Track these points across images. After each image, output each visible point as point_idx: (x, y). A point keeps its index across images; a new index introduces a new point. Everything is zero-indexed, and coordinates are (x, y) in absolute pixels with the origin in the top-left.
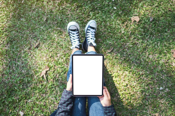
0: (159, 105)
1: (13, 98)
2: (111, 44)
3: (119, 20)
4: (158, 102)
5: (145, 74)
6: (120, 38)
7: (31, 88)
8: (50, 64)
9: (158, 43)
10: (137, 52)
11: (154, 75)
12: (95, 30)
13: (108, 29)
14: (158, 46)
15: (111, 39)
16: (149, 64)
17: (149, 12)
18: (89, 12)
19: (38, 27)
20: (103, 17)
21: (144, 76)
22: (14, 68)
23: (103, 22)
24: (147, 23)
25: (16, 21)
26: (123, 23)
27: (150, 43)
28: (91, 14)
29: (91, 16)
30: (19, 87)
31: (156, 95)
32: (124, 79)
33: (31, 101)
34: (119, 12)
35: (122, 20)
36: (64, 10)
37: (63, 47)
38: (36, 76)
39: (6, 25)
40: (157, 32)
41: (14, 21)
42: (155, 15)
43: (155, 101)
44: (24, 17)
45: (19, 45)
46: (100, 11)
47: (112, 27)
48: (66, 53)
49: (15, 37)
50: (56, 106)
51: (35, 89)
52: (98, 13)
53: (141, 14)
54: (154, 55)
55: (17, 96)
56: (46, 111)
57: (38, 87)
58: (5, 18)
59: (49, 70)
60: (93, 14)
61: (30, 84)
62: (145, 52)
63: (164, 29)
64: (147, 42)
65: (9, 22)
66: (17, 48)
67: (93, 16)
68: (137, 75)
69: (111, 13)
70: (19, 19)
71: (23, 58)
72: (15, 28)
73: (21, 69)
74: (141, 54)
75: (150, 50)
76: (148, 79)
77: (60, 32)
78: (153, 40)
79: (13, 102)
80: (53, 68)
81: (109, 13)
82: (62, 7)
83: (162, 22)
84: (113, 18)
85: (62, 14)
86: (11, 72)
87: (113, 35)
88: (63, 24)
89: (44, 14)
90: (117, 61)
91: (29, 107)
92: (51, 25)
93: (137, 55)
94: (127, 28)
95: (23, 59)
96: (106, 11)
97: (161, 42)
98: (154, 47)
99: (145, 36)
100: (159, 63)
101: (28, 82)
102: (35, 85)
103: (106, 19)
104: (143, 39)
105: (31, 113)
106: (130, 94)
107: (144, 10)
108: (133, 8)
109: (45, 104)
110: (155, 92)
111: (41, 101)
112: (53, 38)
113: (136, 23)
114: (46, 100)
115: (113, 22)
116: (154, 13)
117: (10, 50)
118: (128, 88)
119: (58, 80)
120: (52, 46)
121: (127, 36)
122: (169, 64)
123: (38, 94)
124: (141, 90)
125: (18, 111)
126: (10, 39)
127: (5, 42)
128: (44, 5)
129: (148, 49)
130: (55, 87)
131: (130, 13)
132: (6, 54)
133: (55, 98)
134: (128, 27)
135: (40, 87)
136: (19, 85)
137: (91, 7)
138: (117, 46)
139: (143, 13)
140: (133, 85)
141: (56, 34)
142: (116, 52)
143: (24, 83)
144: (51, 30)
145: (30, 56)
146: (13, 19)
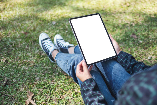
8: (32, 90)
59: (34, 95)
92: (13, 63)
112: (22, 69)
120: (25, 76)
141: (23, 66)
144: (16, 66)
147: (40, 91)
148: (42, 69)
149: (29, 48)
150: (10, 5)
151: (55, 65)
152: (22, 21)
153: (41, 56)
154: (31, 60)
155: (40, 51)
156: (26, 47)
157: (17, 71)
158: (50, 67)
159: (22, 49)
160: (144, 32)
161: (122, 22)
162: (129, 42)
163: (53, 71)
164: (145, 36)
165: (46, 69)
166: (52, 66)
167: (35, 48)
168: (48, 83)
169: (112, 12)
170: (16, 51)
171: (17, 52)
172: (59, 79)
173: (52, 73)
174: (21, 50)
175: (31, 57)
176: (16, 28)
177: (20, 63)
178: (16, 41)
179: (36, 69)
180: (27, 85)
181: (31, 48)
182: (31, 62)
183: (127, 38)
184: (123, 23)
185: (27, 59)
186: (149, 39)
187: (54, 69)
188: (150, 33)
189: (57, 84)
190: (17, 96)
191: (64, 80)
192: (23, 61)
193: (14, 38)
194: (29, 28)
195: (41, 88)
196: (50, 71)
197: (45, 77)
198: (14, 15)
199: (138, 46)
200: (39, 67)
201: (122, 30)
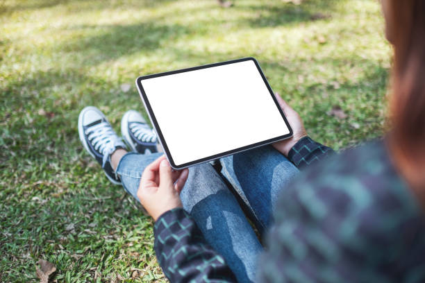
59: (58, 272)
112: (31, 205)
144: (16, 196)
147: (74, 260)
148: (85, 202)
149: (56, 151)
150: (16, 49)
151: (121, 190)
152: (43, 86)
153: (87, 170)
154: (57, 182)
155: (84, 156)
156: (48, 148)
157: (15, 210)
158: (108, 196)
159: (37, 153)
160: (364, 101)
161: (306, 81)
162: (325, 128)
163: (115, 205)
164: (367, 111)
165: (98, 202)
166: (114, 194)
167: (71, 150)
168: (98, 237)
169: (279, 58)
170: (19, 159)
171: (22, 161)
172: (131, 228)
173: (113, 211)
174: (34, 156)
175: (59, 173)
176: (26, 103)
177: (28, 189)
178: (23, 134)
179: (69, 204)
180: (40, 243)
181: (59, 151)
182: (57, 185)
183: (319, 119)
184: (309, 84)
185: (47, 178)
186: (379, 119)
187: (119, 202)
188: (380, 104)
189: (124, 238)
190: (10, 274)
191: (144, 229)
192: (35, 184)
193: (17, 128)
194: (60, 101)
195: (78, 252)
196: (108, 207)
197: (91, 221)
198: (23, 72)
199: (348, 138)
200: (78, 197)
201: (305, 101)
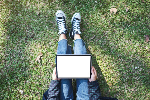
0: (135, 82)
1: (14, 79)
2: (93, 32)
3: (100, 12)
4: (133, 79)
5: (122, 56)
6: (100, 27)
7: (29, 71)
8: (43, 51)
9: (133, 30)
10: (116, 38)
11: (130, 57)
12: (80, 21)
13: (90, 20)
14: (133, 32)
15: (93, 28)
16: (126, 48)
17: (125, 4)
18: (75, 6)
19: (33, 21)
20: (86, 10)
21: (121, 58)
22: (14, 55)
23: (86, 14)
24: (123, 13)
25: (14, 17)
26: (103, 14)
27: (126, 30)
28: (76, 7)
29: (76, 10)
30: (19, 71)
31: (132, 74)
32: (105, 61)
33: (29, 82)
34: (99, 5)
35: (102, 12)
36: (54, 6)
37: (53, 37)
38: (32, 61)
39: (6, 20)
40: (132, 20)
41: (13, 16)
42: (130, 6)
43: (131, 78)
44: (20, 12)
45: (17, 36)
46: (83, 5)
47: (94, 18)
48: (56, 41)
49: (14, 29)
50: (49, 85)
51: (31, 72)
52: (82, 7)
53: (118, 6)
54: (130, 40)
55: (17, 78)
56: (41, 89)
57: (34, 70)
58: (5, 14)
59: (43, 56)
60: (78, 7)
61: (28, 68)
62: (122, 38)
63: (138, 18)
64: (123, 30)
65: (8, 17)
66: (16, 39)
67: (78, 9)
68: (115, 57)
69: (93, 6)
70: (17, 15)
71: (21, 46)
72: (13, 22)
73: (19, 56)
74: (118, 40)
75: (126, 36)
76: (125, 60)
77: (50, 24)
78: (129, 28)
79: (15, 83)
80: (46, 54)
81: (91, 7)
82: (52, 3)
83: (136, 12)
84: (94, 10)
85: (51, 9)
86: (12, 59)
87: (94, 25)
88: (53, 17)
89: (37, 9)
90: (99, 46)
91: (27, 87)
92: (43, 19)
93: (115, 41)
94: (107, 19)
95: (21, 48)
96: (88, 4)
97: (135, 29)
98: (130, 33)
99: (122, 24)
100: (134, 47)
101: (26, 66)
102: (32, 68)
103: (88, 11)
104: (120, 27)
105: (30, 91)
106: (110, 73)
107: (121, 3)
108: (112, 1)
109: (40, 84)
110: (131, 71)
111: (37, 81)
112: (45, 29)
113: (114, 14)
114: (41, 80)
115: (94, 14)
116: (129, 5)
117: (10, 40)
118: (108, 68)
119: (50, 63)
120: (45, 36)
121: (106, 25)
122: (142, 48)
123: (34, 76)
124: (119, 70)
125: (18, 90)
126: (10, 32)
127: (6, 34)
128: (37, 2)
129: (125, 35)
130: (48, 69)
131: (109, 6)
132: (7, 44)
133: (49, 78)
134: (108, 17)
135: (36, 70)
136: (19, 69)
137: (76, 2)
138: (99, 34)
139: (120, 5)
140: (113, 66)
141: (47, 25)
142: (98, 39)
143: (23, 67)
144: (43, 22)
145: (27, 44)
146: (11, 15)
190: (34, 50)
